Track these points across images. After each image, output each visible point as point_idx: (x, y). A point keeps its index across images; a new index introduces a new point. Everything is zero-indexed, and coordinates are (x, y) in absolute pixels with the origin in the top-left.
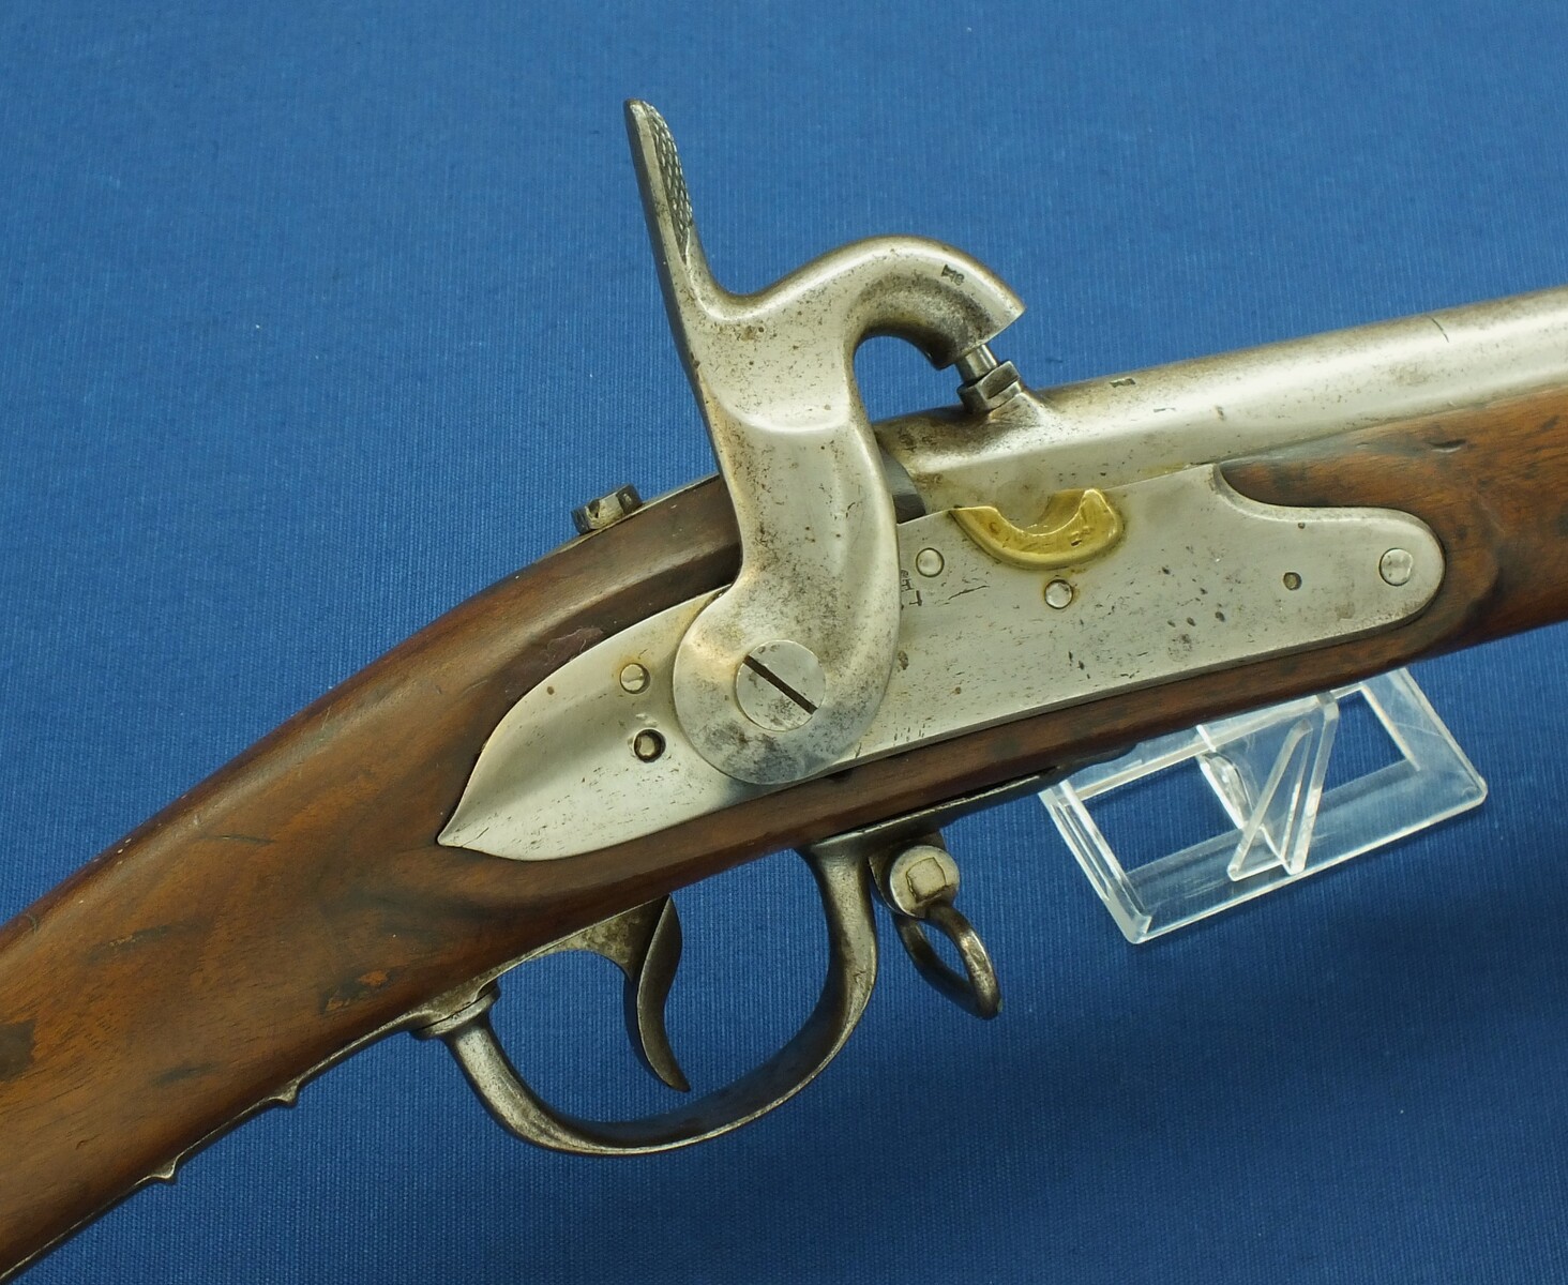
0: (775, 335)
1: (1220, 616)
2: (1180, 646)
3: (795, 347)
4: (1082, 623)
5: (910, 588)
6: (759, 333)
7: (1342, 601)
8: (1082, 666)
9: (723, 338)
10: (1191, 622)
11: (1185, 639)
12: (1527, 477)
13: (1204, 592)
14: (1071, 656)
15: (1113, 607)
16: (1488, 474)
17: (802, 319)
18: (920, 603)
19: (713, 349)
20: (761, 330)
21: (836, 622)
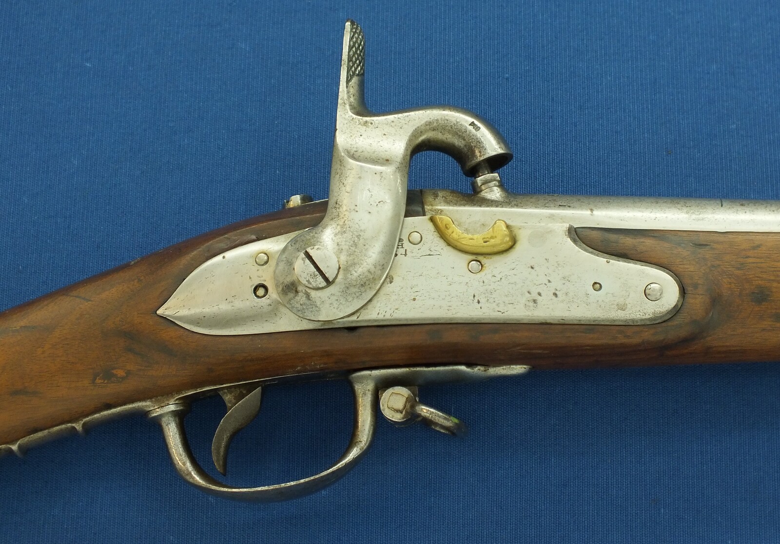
0: (377, 127)
1: (555, 295)
2: (532, 304)
3: (384, 134)
4: (484, 282)
5: (403, 248)
6: (370, 124)
7: (621, 301)
8: (479, 302)
9: (352, 122)
10: (540, 294)
11: (535, 301)
12: (738, 269)
13: (549, 281)
14: (474, 296)
15: (501, 279)
16: (718, 262)
17: (393, 124)
18: (406, 255)
19: (345, 125)
20: (372, 124)
21: (356, 250)
